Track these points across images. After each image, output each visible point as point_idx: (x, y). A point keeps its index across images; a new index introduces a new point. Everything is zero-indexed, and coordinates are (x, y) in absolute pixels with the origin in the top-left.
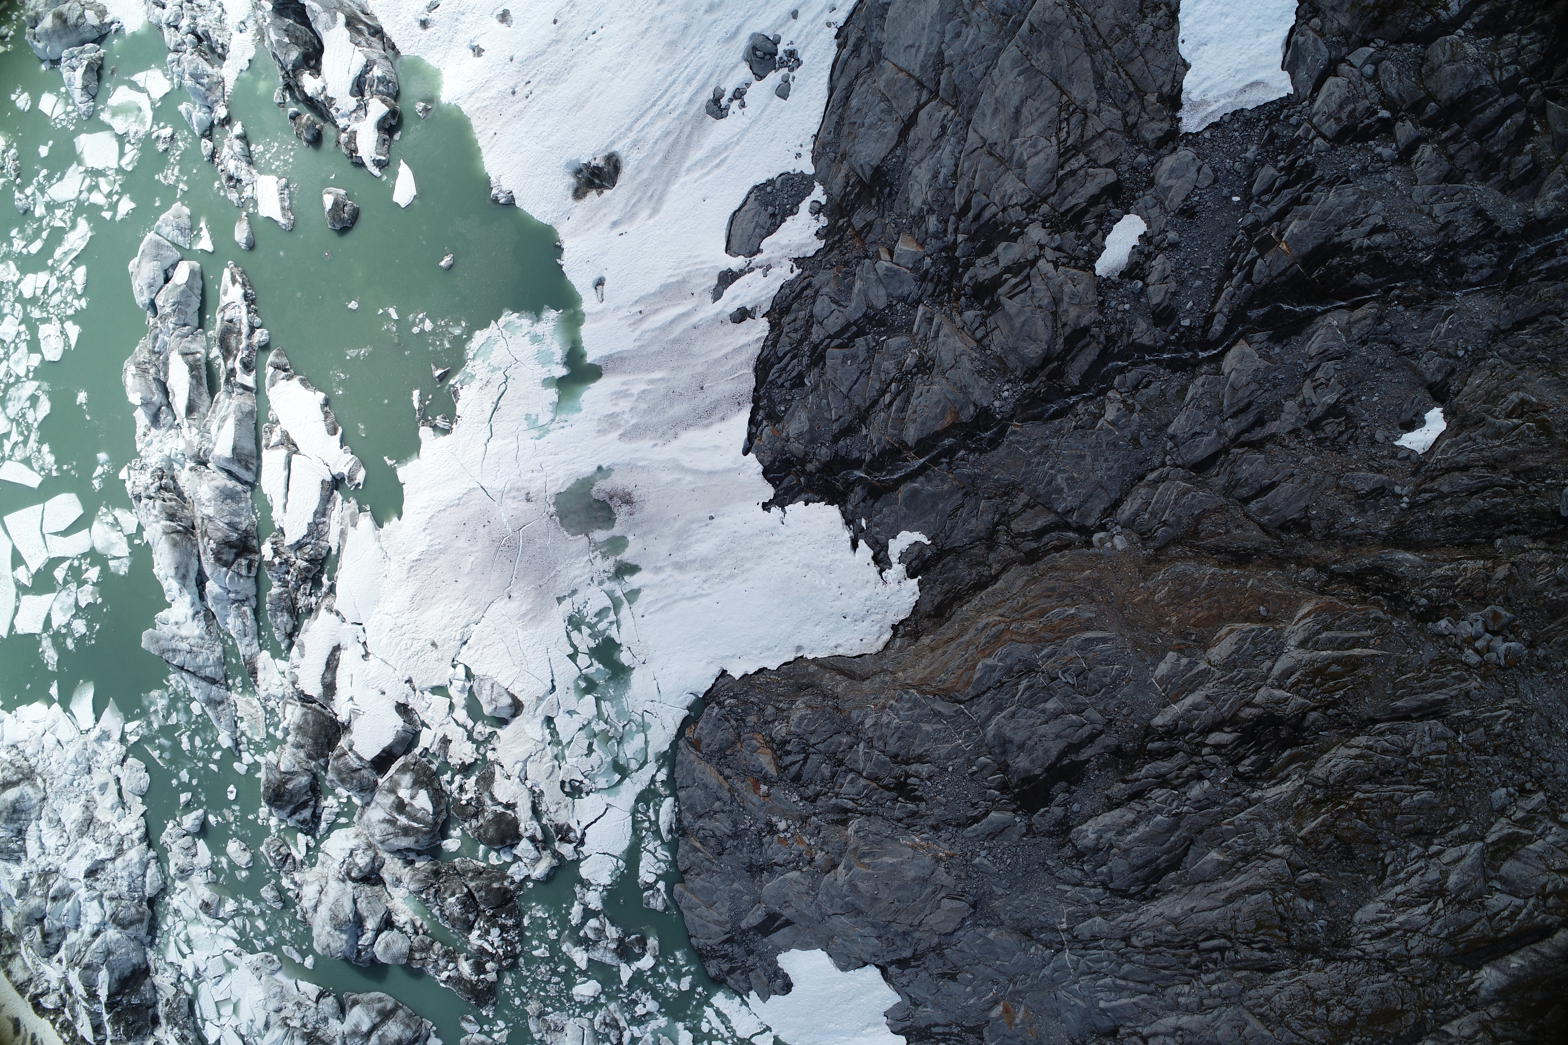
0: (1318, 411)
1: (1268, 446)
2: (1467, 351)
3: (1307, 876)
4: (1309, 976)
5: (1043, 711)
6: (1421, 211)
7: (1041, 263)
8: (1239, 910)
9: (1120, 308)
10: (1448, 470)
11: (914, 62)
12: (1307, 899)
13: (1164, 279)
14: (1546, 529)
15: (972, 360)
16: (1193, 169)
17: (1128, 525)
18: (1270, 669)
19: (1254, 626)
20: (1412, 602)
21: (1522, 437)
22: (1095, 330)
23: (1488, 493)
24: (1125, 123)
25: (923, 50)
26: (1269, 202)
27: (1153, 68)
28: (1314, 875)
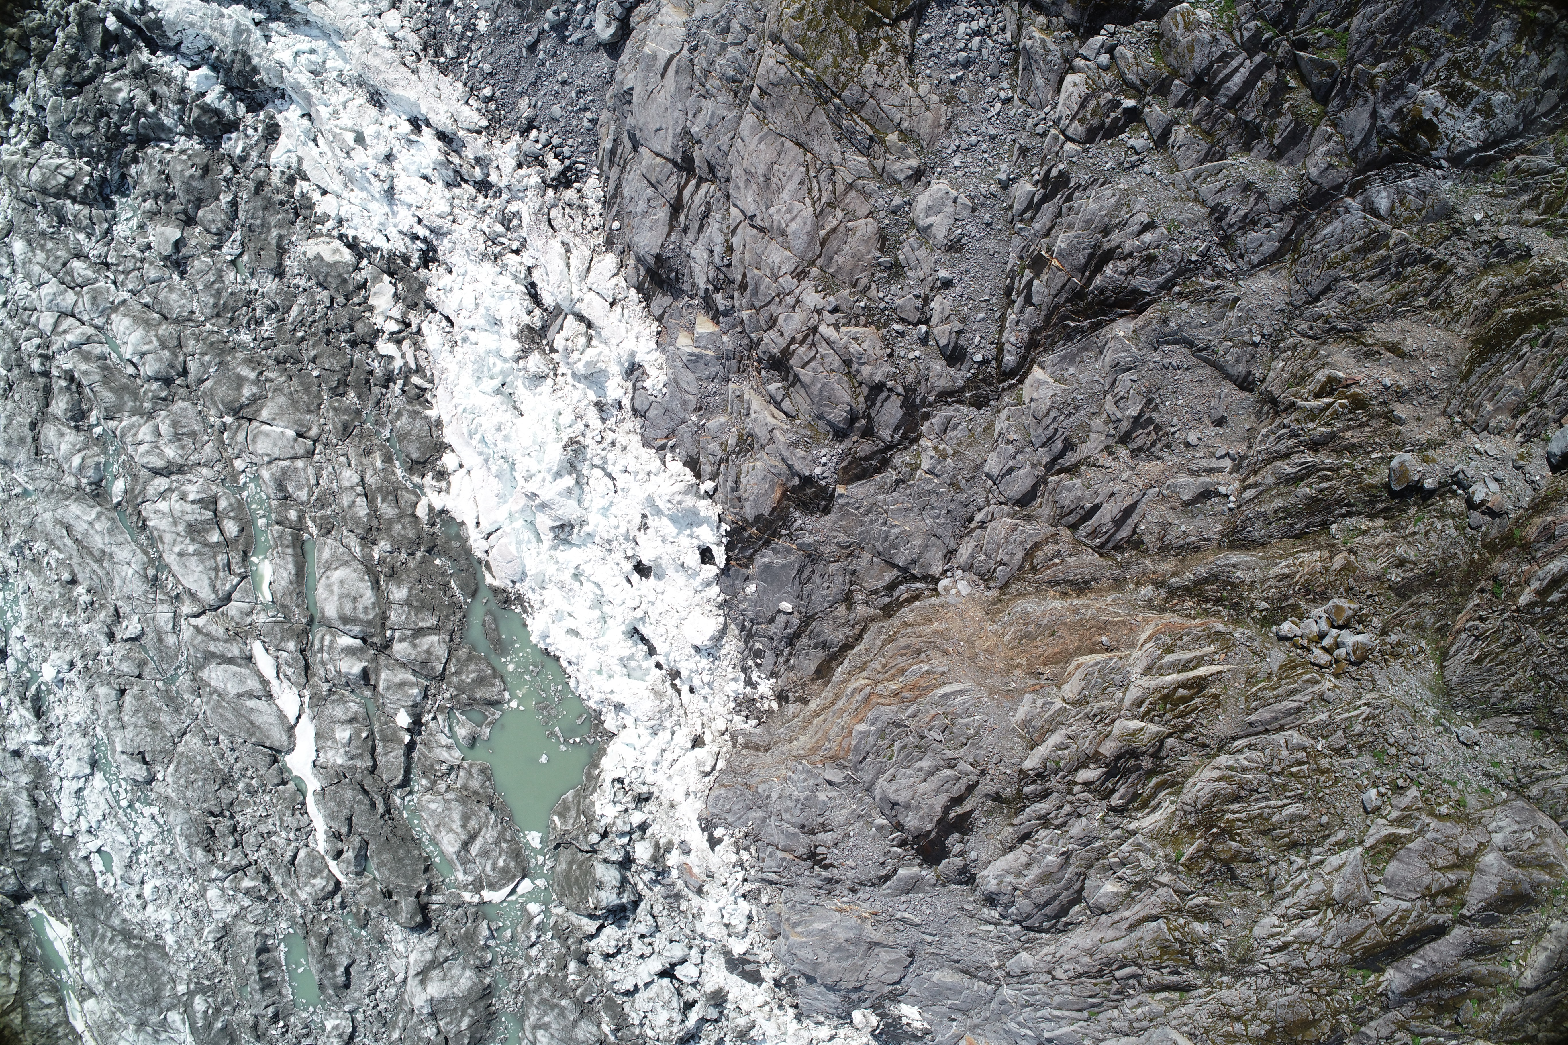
0: (1125, 426)
1: (1083, 468)
2: (1263, 336)
3: (1196, 901)
4: (1224, 994)
5: (921, 769)
6: (1188, 199)
7: (823, 328)
8: (1142, 938)
9: (911, 356)
10: (1270, 461)
11: (666, 143)
12: (1202, 922)
13: (945, 320)
14: (1381, 506)
15: (785, 432)
16: (950, 202)
17: (968, 568)
18: (1122, 700)
19: (1099, 658)
20: (1253, 608)
21: (1336, 416)
22: (890, 384)
23: (1314, 478)
24: (874, 169)
25: (670, 131)
26: (1032, 219)
27: (886, 108)
28: (1203, 899)
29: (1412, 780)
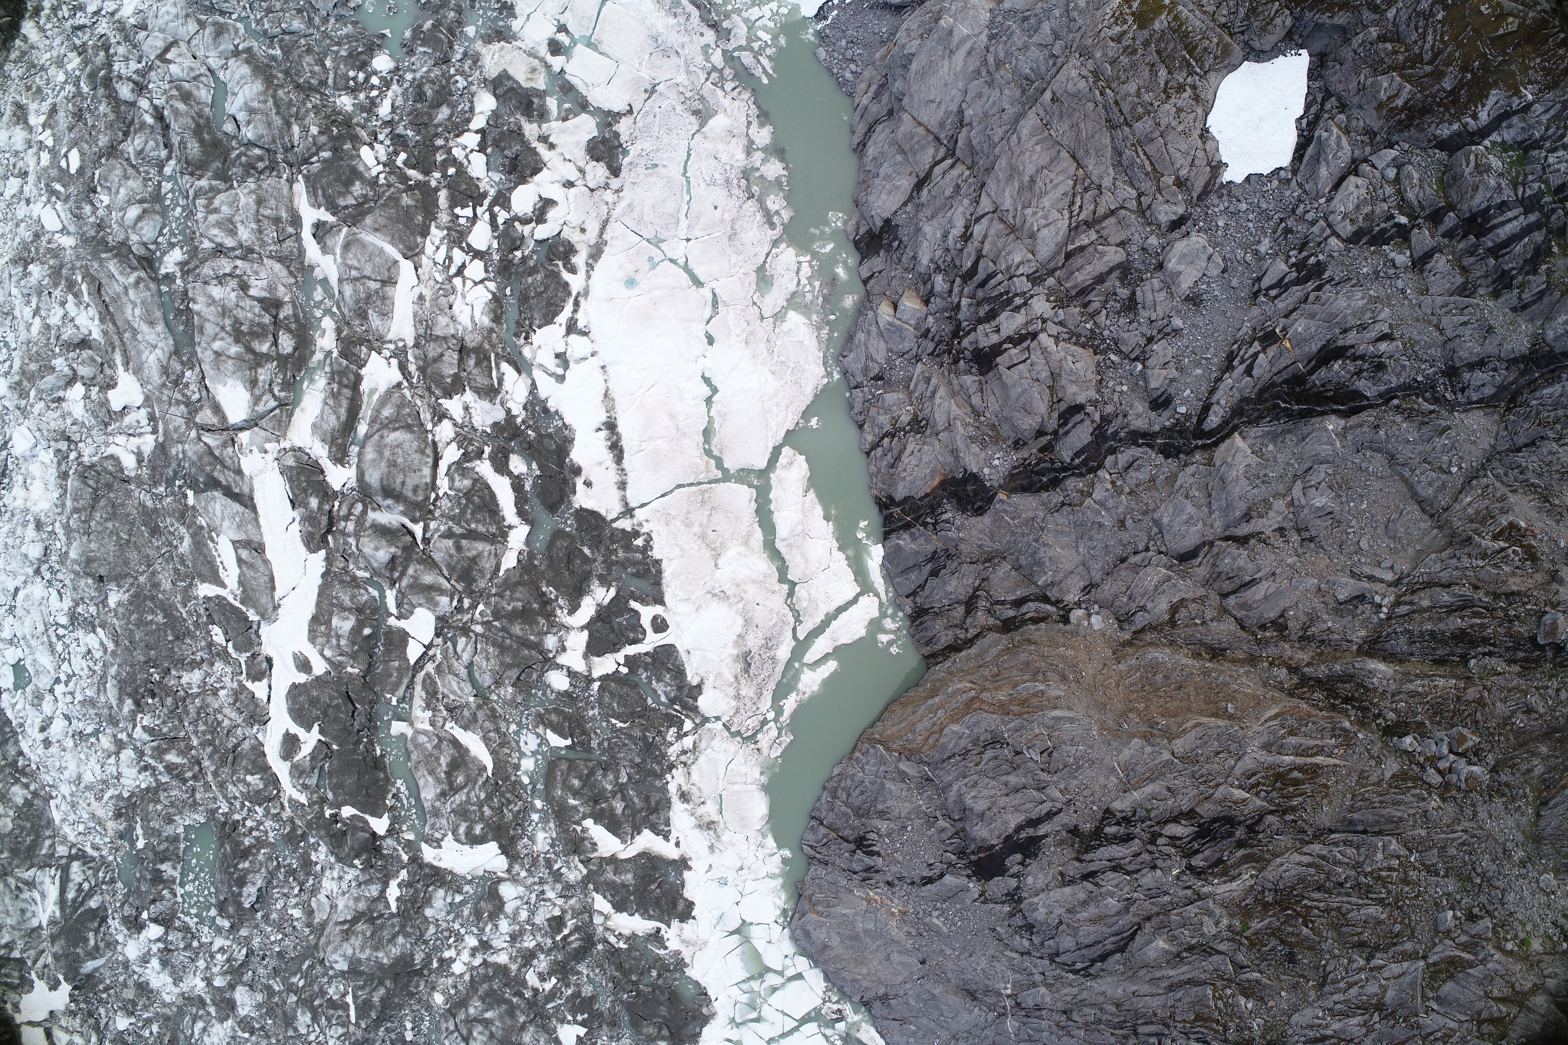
0: (1306, 513)
1: (1252, 541)
2: (1460, 468)
3: (1248, 976)
5: (1006, 784)
6: (1429, 323)
7: (1043, 337)
8: (1180, 1000)
9: (1118, 389)
10: (1429, 585)
11: (934, 118)
12: (1247, 997)
13: (1163, 365)
14: (1521, 655)
15: (966, 425)
16: (1205, 257)
17: (1107, 605)
18: (1232, 768)
19: (1220, 723)
20: (1380, 715)
21: (1507, 560)
22: (1090, 409)
23: (1468, 612)
24: (1140, 203)
25: (943, 107)
26: (1276, 297)
27: (1172, 150)
28: (1256, 975)
29: (1487, 911)
